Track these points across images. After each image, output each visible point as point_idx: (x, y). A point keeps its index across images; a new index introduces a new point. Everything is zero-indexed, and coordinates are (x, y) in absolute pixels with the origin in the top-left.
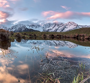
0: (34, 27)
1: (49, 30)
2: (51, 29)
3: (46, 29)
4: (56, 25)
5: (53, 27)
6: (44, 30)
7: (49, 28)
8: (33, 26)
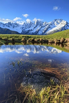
0: (11, 27)
1: (29, 31)
2: (31, 30)
3: (26, 30)
4: (38, 25)
5: (35, 28)
6: (23, 31)
7: (29, 29)
8: (9, 25)
